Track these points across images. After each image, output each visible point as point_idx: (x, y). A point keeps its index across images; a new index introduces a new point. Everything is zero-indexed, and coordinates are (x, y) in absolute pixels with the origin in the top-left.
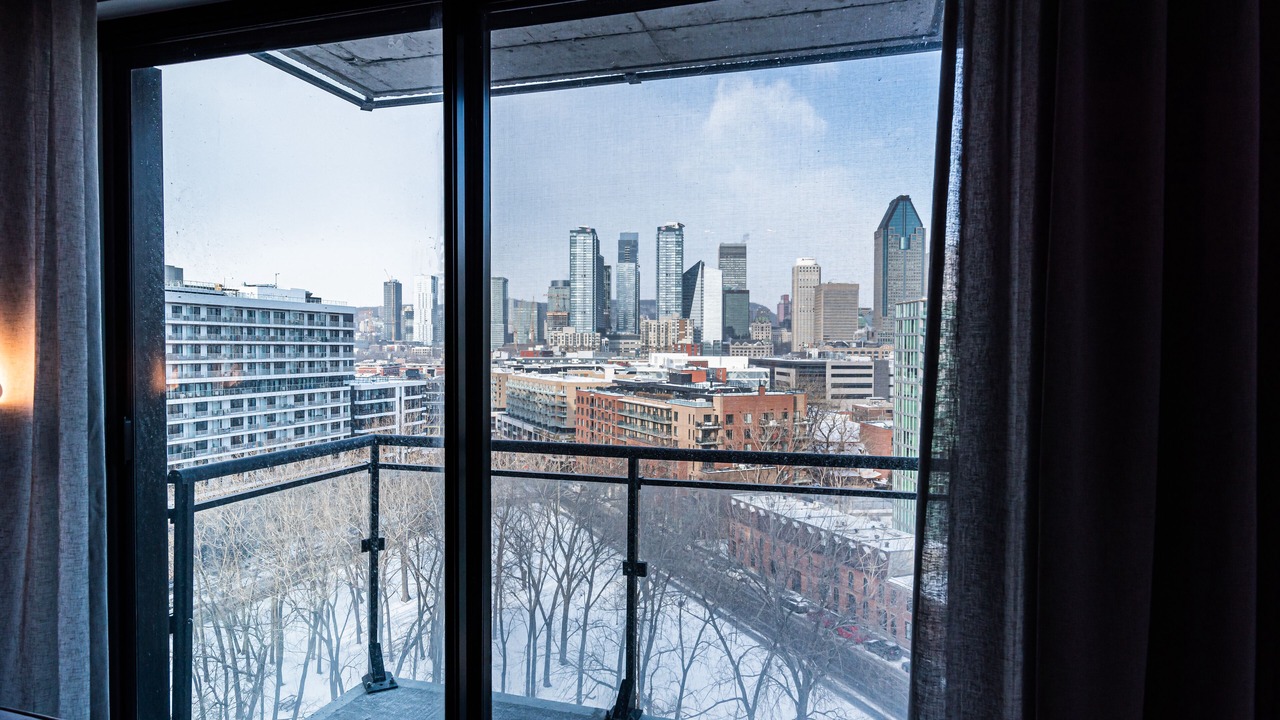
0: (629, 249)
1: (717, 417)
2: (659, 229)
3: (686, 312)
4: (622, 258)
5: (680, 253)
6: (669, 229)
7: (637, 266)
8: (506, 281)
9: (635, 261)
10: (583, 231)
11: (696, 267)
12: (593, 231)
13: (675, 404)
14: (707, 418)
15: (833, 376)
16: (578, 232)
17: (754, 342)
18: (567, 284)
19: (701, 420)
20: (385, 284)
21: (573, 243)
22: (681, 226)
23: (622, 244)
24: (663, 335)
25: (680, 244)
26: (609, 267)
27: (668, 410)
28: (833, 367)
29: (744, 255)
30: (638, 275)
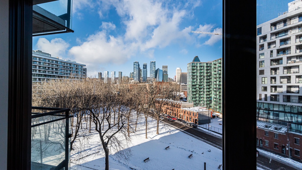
0: (145, 66)
2: (151, 62)
3: (156, 78)
4: (144, 68)
5: (155, 67)
6: (152, 62)
8: (122, 72)
9: (146, 69)
11: (157, 70)
12: (138, 62)
15: (182, 87)
16: (135, 63)
18: (133, 73)
20: (99, 73)
21: (134, 65)
22: (155, 62)
23: (144, 65)
25: (155, 65)
26: (141, 70)
28: (182, 86)
29: (167, 68)
30: (147, 71)
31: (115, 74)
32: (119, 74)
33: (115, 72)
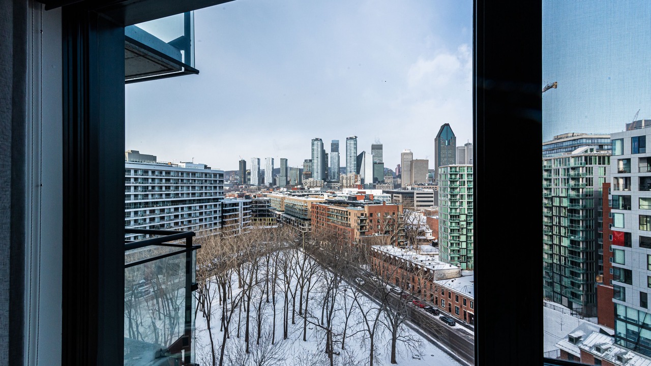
0: (335, 147)
1: (366, 214)
2: (347, 138)
3: (358, 172)
4: (333, 150)
5: (356, 148)
6: (351, 138)
7: (339, 153)
8: (287, 160)
10: (317, 139)
11: (362, 154)
12: (321, 140)
13: (349, 209)
14: (362, 215)
15: (417, 197)
16: (315, 140)
17: (386, 183)
18: (311, 161)
19: (359, 215)
20: (240, 161)
21: (313, 144)
22: (356, 137)
23: (332, 145)
24: (349, 181)
25: (356, 144)
26: (327, 154)
27: (347, 211)
28: (417, 194)
29: (381, 149)
30: (339, 157)
31: (273, 164)
32: (282, 164)
33: (273, 159)
